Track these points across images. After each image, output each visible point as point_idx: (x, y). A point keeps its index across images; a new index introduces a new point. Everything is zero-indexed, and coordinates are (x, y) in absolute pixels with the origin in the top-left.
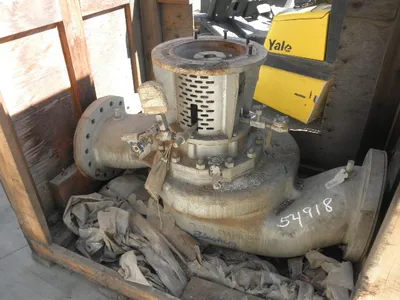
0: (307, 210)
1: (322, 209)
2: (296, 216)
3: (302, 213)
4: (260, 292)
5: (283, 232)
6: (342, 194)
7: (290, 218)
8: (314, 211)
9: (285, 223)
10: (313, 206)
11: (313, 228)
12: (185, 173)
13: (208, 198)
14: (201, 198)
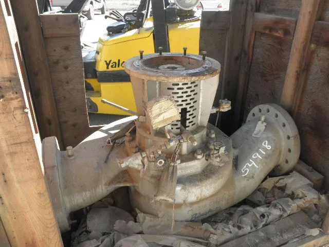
0: (256, 155)
1: (265, 149)
2: (250, 163)
3: (253, 159)
4: (263, 223)
5: (248, 178)
6: (270, 135)
7: (247, 166)
8: (260, 153)
9: (246, 171)
10: (258, 151)
11: (264, 164)
12: (190, 167)
13: (214, 177)
14: (210, 180)
